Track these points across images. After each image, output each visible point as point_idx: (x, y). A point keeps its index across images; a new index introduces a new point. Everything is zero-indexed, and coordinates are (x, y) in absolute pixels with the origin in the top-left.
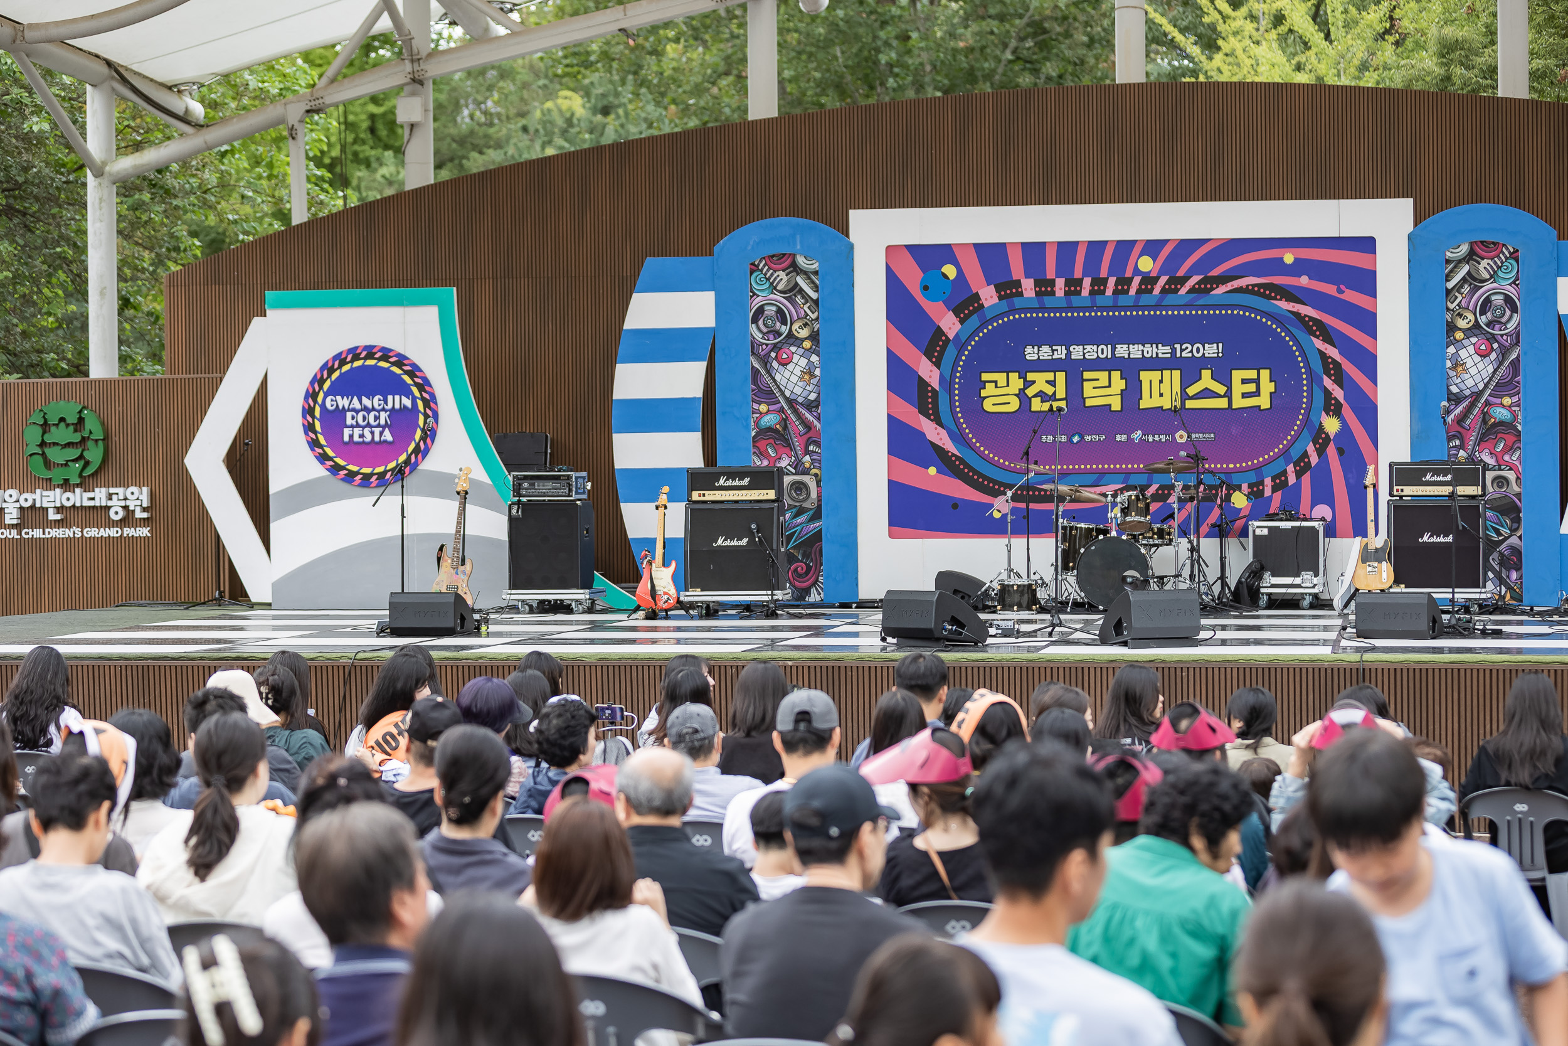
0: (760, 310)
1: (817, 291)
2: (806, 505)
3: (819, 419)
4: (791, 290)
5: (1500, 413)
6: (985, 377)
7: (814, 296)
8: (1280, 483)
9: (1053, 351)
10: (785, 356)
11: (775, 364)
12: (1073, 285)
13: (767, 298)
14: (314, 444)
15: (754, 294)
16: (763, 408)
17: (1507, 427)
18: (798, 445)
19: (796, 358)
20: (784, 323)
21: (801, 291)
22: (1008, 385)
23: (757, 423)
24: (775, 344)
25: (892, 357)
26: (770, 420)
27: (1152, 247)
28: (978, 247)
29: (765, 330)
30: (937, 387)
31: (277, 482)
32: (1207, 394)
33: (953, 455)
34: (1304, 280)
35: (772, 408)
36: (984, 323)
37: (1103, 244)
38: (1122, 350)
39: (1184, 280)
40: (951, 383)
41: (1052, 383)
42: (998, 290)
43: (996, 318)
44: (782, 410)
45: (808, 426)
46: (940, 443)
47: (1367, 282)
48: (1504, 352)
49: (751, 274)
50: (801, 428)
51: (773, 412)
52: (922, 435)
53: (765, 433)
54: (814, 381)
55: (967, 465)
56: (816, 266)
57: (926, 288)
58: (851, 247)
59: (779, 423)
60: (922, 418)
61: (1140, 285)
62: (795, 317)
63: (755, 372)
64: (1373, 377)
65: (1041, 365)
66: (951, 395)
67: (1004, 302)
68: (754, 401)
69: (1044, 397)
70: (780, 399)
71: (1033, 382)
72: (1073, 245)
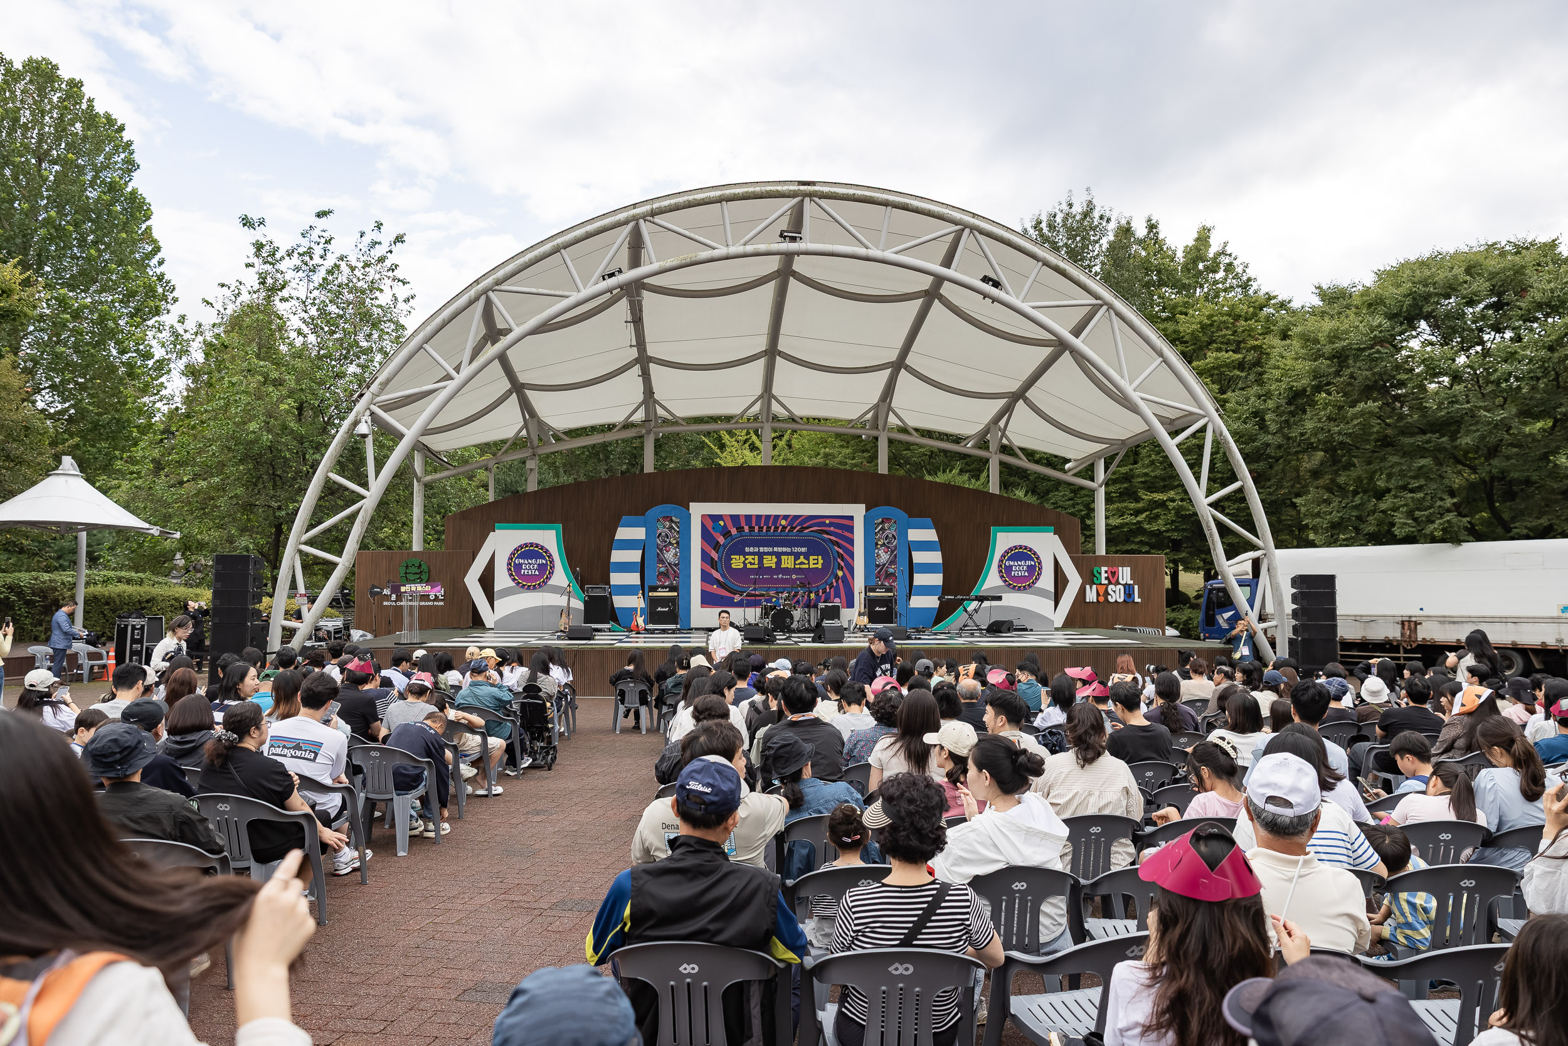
0: (660, 534)
1: (679, 528)
3: (679, 569)
4: (670, 528)
5: (891, 570)
7: (678, 530)
8: (824, 591)
9: (754, 549)
10: (668, 549)
11: (665, 552)
13: (662, 530)
14: (511, 575)
15: (658, 529)
16: (660, 566)
17: (893, 575)
18: (672, 577)
19: (671, 550)
20: (668, 538)
21: (673, 528)
22: (740, 560)
23: (658, 570)
24: (665, 545)
25: (703, 551)
26: (662, 569)
27: (785, 517)
28: (731, 516)
29: (661, 540)
30: (717, 560)
31: (497, 587)
32: (802, 563)
33: (722, 582)
34: (832, 528)
36: (733, 540)
37: (770, 516)
38: (776, 549)
39: (795, 528)
40: (721, 558)
41: (754, 559)
42: (737, 530)
43: (736, 538)
44: (667, 566)
45: (675, 571)
46: (717, 578)
47: (851, 529)
48: (892, 552)
49: (658, 522)
50: (673, 572)
51: (664, 567)
53: (661, 574)
54: (677, 557)
55: (726, 585)
56: (679, 521)
57: (714, 528)
58: (690, 515)
59: (665, 571)
60: (712, 570)
61: (782, 529)
62: (672, 537)
63: (658, 554)
64: (853, 559)
65: (750, 554)
66: (721, 562)
67: (739, 533)
68: (658, 563)
69: (751, 564)
70: (666, 563)
71: (748, 559)
72: (761, 516)
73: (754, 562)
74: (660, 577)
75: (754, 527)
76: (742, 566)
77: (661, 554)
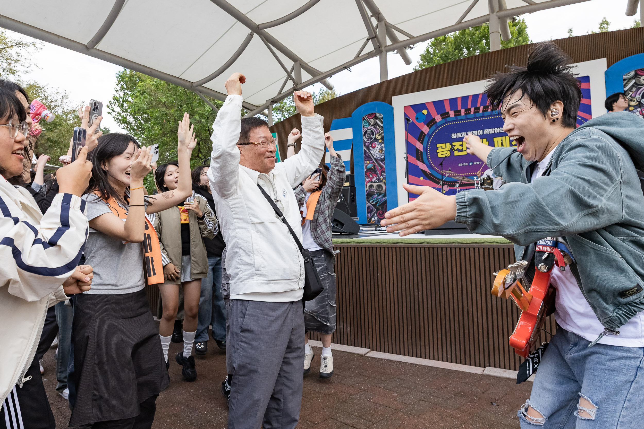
0: (366, 132)
1: (383, 124)
2: (382, 192)
3: (384, 164)
4: (375, 124)
7: (382, 125)
9: (461, 134)
10: (374, 145)
11: (371, 148)
12: (468, 111)
13: (367, 128)
15: (364, 127)
19: (377, 146)
20: (373, 135)
21: (378, 124)
22: (446, 148)
24: (371, 142)
25: (407, 143)
26: (370, 166)
28: (434, 103)
29: (368, 138)
30: (422, 150)
33: (428, 173)
35: (371, 162)
38: (486, 131)
40: (427, 149)
41: (462, 145)
42: (441, 116)
43: (441, 126)
44: (373, 162)
45: (382, 167)
46: (424, 169)
50: (379, 168)
52: (418, 167)
53: (369, 170)
54: (383, 152)
55: (433, 176)
57: (417, 119)
58: (393, 108)
59: (372, 167)
60: (417, 161)
62: (377, 133)
63: (365, 151)
65: (457, 140)
66: (427, 153)
67: (444, 120)
68: (365, 160)
69: (459, 150)
70: (373, 159)
71: (455, 146)
72: (467, 97)
73: (462, 149)
74: (368, 174)
75: (460, 111)
76: (448, 154)
77: (367, 151)
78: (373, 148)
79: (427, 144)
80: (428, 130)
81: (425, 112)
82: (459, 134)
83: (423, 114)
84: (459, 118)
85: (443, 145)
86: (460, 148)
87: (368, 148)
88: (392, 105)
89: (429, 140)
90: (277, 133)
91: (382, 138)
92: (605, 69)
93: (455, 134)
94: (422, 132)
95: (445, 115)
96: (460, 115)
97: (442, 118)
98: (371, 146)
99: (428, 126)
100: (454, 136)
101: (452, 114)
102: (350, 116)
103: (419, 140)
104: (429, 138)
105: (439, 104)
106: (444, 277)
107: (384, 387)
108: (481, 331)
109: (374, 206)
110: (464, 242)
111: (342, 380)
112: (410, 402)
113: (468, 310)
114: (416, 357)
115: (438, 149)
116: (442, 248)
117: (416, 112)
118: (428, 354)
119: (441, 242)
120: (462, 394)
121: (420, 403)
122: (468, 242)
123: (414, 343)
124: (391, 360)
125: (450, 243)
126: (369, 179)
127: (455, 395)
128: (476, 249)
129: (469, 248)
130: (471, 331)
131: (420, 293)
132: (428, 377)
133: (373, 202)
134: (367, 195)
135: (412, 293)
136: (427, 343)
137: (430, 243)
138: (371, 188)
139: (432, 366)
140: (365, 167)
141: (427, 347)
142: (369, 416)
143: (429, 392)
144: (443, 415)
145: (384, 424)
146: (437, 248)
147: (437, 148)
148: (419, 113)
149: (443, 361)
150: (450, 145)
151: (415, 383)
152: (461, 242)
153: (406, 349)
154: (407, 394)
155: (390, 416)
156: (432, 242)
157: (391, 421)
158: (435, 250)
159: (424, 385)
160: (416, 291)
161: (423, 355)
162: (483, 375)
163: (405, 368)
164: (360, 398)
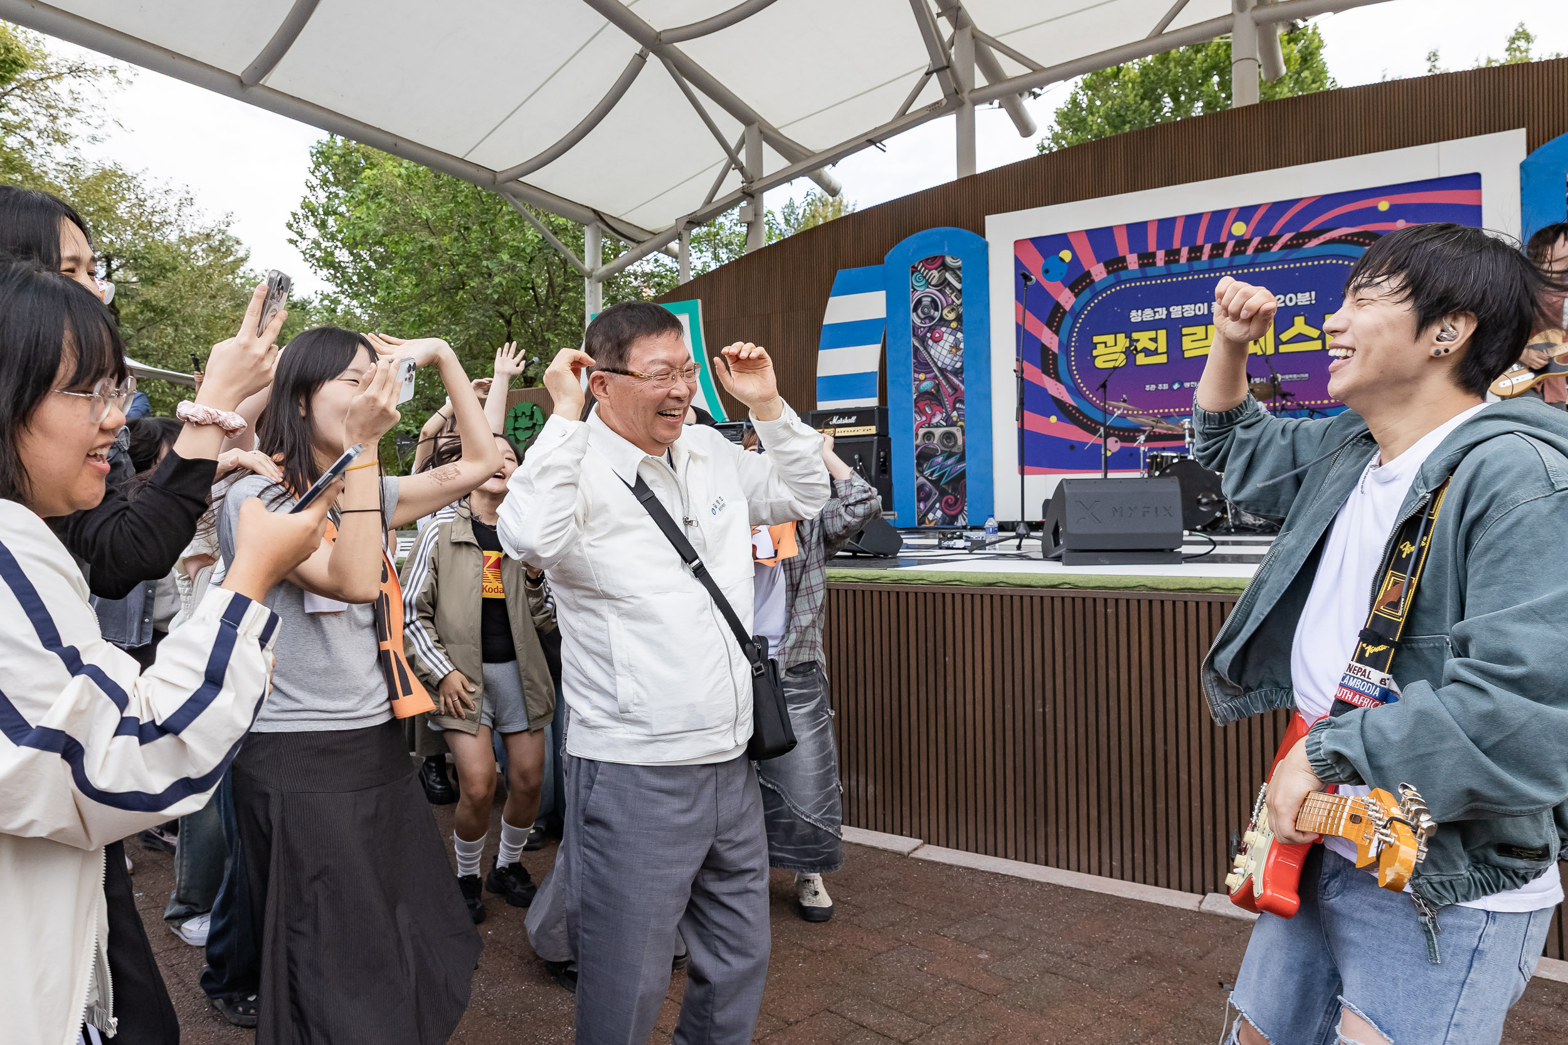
0: (919, 302)
1: (960, 282)
2: (955, 450)
3: (962, 382)
4: (941, 284)
6: (1096, 339)
9: (1155, 313)
10: (937, 335)
11: (930, 342)
12: (1172, 255)
13: (923, 292)
15: (915, 290)
16: (922, 376)
18: (947, 403)
19: (945, 336)
20: (936, 309)
21: (949, 284)
22: (1116, 345)
23: (917, 388)
24: (930, 327)
25: (1020, 331)
26: (927, 385)
27: (1245, 213)
28: (1089, 232)
29: (922, 316)
30: (1056, 351)
32: (1301, 338)
33: (1070, 405)
35: (929, 376)
36: (1095, 296)
37: (1199, 216)
39: (1275, 239)
40: (1068, 346)
41: (1155, 340)
42: (1106, 265)
43: (1105, 290)
44: (936, 377)
45: (955, 389)
46: (1059, 397)
49: (912, 274)
50: (950, 390)
51: (930, 379)
52: (1045, 390)
53: (923, 396)
54: (959, 353)
55: (1081, 413)
56: (960, 263)
57: (1046, 271)
58: (986, 245)
59: (933, 388)
60: (1045, 378)
61: (1234, 247)
62: (945, 305)
63: (916, 349)
65: (1144, 326)
66: (1068, 356)
67: (1112, 276)
68: (915, 371)
69: (1148, 352)
70: (935, 369)
71: (1138, 341)
72: (1173, 220)
73: (1156, 349)
74: (920, 405)
75: (1153, 255)
76: (1121, 360)
77: (921, 349)
78: (937, 341)
79: (1070, 336)
80: (1073, 299)
81: (1066, 255)
82: (1148, 311)
83: (1062, 260)
84: (1150, 271)
85: (1109, 339)
86: (1152, 346)
87: (923, 340)
88: (984, 236)
89: (1073, 326)
90: (699, 301)
91: (959, 319)
92: (1523, 156)
93: (1140, 311)
94: (1058, 306)
95: (1115, 264)
96: (1154, 264)
97: (1109, 273)
98: (931, 338)
99: (1072, 290)
100: (1136, 316)
101: (1133, 261)
102: (881, 262)
103: (1049, 325)
104: (1075, 321)
105: (1100, 237)
106: (1110, 672)
107: (957, 937)
108: (1196, 804)
109: (935, 483)
110: (1161, 587)
111: (854, 915)
112: (1021, 975)
113: (1166, 752)
114: (1036, 863)
115: (1096, 348)
116: (1106, 600)
117: (1045, 256)
118: (1063, 856)
119: (1104, 584)
120: (1148, 960)
121: (1046, 980)
122: (1172, 587)
123: (1030, 828)
124: (972, 869)
125: (1126, 588)
126: (924, 418)
127: (1130, 961)
128: (1189, 603)
129: (1174, 602)
130: (1173, 804)
131: (1049, 708)
132: (1065, 914)
133: (932, 474)
134: (918, 457)
135: (1028, 706)
136: (1062, 830)
137: (1077, 587)
138: (928, 440)
139: (1073, 886)
140: (914, 389)
141: (1062, 840)
142: (920, 1006)
143: (1067, 952)
144: (1101, 1011)
145: (958, 1029)
146: (1095, 599)
147: (1095, 346)
148: (1052, 258)
149: (1100, 874)
150: (1126, 337)
151: (1032, 928)
152: (1155, 586)
153: (1010, 844)
154: (1012, 954)
155: (970, 1010)
156: (1080, 585)
157: (975, 1023)
158: (1089, 603)
159: (1053, 934)
160: (1039, 702)
161: (1052, 859)
162: (1200, 913)
163: (1007, 891)
164: (899, 961)
